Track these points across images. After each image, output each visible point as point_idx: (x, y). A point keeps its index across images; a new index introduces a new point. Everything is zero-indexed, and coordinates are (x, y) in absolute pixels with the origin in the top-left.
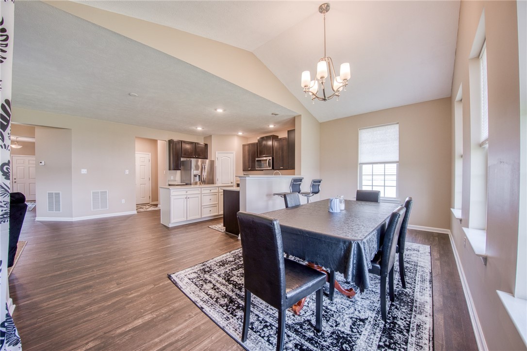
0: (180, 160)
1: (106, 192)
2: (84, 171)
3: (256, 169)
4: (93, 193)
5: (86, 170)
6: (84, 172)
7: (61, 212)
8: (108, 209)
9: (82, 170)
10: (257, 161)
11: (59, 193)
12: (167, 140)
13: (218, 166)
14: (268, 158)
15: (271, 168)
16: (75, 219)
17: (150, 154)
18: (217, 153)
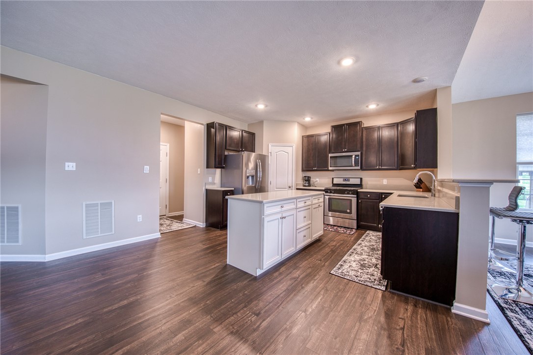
0: (224, 153)
1: (111, 203)
2: (70, 166)
3: (330, 168)
4: (87, 206)
5: (74, 164)
6: (70, 169)
7: (20, 243)
8: (113, 232)
9: (67, 164)
10: (331, 157)
11: (17, 208)
12: (205, 123)
13: (271, 163)
14: (354, 154)
15: (359, 168)
16: (49, 257)
17: (168, 145)
18: (270, 146)
